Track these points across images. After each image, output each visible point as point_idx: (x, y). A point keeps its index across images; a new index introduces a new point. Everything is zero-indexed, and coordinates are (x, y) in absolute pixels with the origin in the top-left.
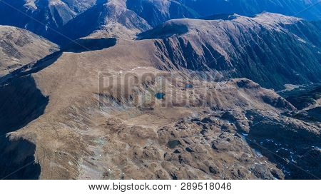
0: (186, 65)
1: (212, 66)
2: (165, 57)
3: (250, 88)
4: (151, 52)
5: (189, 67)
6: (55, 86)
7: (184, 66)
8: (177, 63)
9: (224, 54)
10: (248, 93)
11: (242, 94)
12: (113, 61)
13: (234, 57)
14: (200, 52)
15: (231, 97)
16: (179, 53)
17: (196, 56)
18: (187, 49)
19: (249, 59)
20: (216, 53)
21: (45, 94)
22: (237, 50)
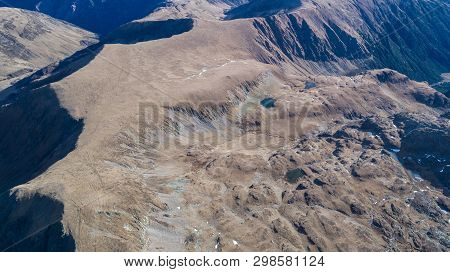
0: (303, 53)
1: (341, 54)
2: (270, 43)
3: (396, 82)
4: (249, 36)
5: (308, 57)
6: (93, 101)
7: (301, 56)
8: (290, 51)
9: (355, 35)
10: (393, 90)
11: (385, 91)
12: (190, 54)
13: (369, 40)
14: (321, 34)
15: (371, 97)
16: (291, 37)
17: (316, 40)
18: (303, 31)
19: (390, 41)
20: (343, 35)
21: (77, 115)
22: (373, 29)
